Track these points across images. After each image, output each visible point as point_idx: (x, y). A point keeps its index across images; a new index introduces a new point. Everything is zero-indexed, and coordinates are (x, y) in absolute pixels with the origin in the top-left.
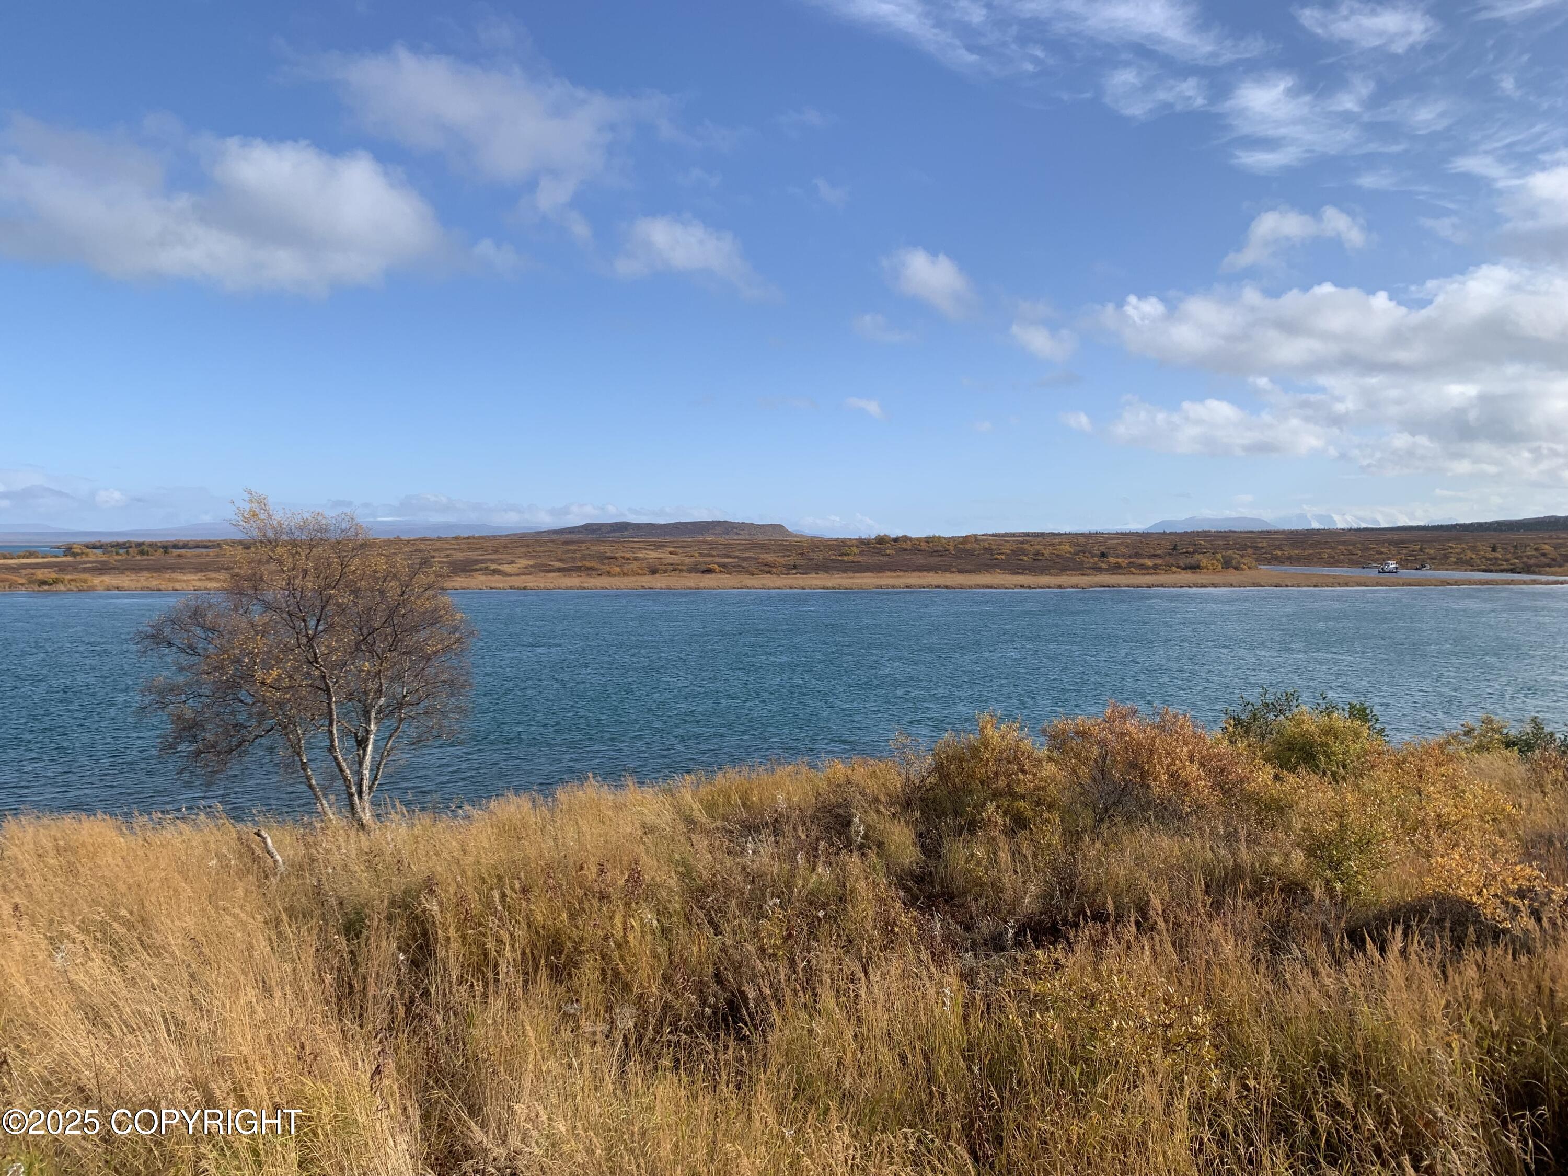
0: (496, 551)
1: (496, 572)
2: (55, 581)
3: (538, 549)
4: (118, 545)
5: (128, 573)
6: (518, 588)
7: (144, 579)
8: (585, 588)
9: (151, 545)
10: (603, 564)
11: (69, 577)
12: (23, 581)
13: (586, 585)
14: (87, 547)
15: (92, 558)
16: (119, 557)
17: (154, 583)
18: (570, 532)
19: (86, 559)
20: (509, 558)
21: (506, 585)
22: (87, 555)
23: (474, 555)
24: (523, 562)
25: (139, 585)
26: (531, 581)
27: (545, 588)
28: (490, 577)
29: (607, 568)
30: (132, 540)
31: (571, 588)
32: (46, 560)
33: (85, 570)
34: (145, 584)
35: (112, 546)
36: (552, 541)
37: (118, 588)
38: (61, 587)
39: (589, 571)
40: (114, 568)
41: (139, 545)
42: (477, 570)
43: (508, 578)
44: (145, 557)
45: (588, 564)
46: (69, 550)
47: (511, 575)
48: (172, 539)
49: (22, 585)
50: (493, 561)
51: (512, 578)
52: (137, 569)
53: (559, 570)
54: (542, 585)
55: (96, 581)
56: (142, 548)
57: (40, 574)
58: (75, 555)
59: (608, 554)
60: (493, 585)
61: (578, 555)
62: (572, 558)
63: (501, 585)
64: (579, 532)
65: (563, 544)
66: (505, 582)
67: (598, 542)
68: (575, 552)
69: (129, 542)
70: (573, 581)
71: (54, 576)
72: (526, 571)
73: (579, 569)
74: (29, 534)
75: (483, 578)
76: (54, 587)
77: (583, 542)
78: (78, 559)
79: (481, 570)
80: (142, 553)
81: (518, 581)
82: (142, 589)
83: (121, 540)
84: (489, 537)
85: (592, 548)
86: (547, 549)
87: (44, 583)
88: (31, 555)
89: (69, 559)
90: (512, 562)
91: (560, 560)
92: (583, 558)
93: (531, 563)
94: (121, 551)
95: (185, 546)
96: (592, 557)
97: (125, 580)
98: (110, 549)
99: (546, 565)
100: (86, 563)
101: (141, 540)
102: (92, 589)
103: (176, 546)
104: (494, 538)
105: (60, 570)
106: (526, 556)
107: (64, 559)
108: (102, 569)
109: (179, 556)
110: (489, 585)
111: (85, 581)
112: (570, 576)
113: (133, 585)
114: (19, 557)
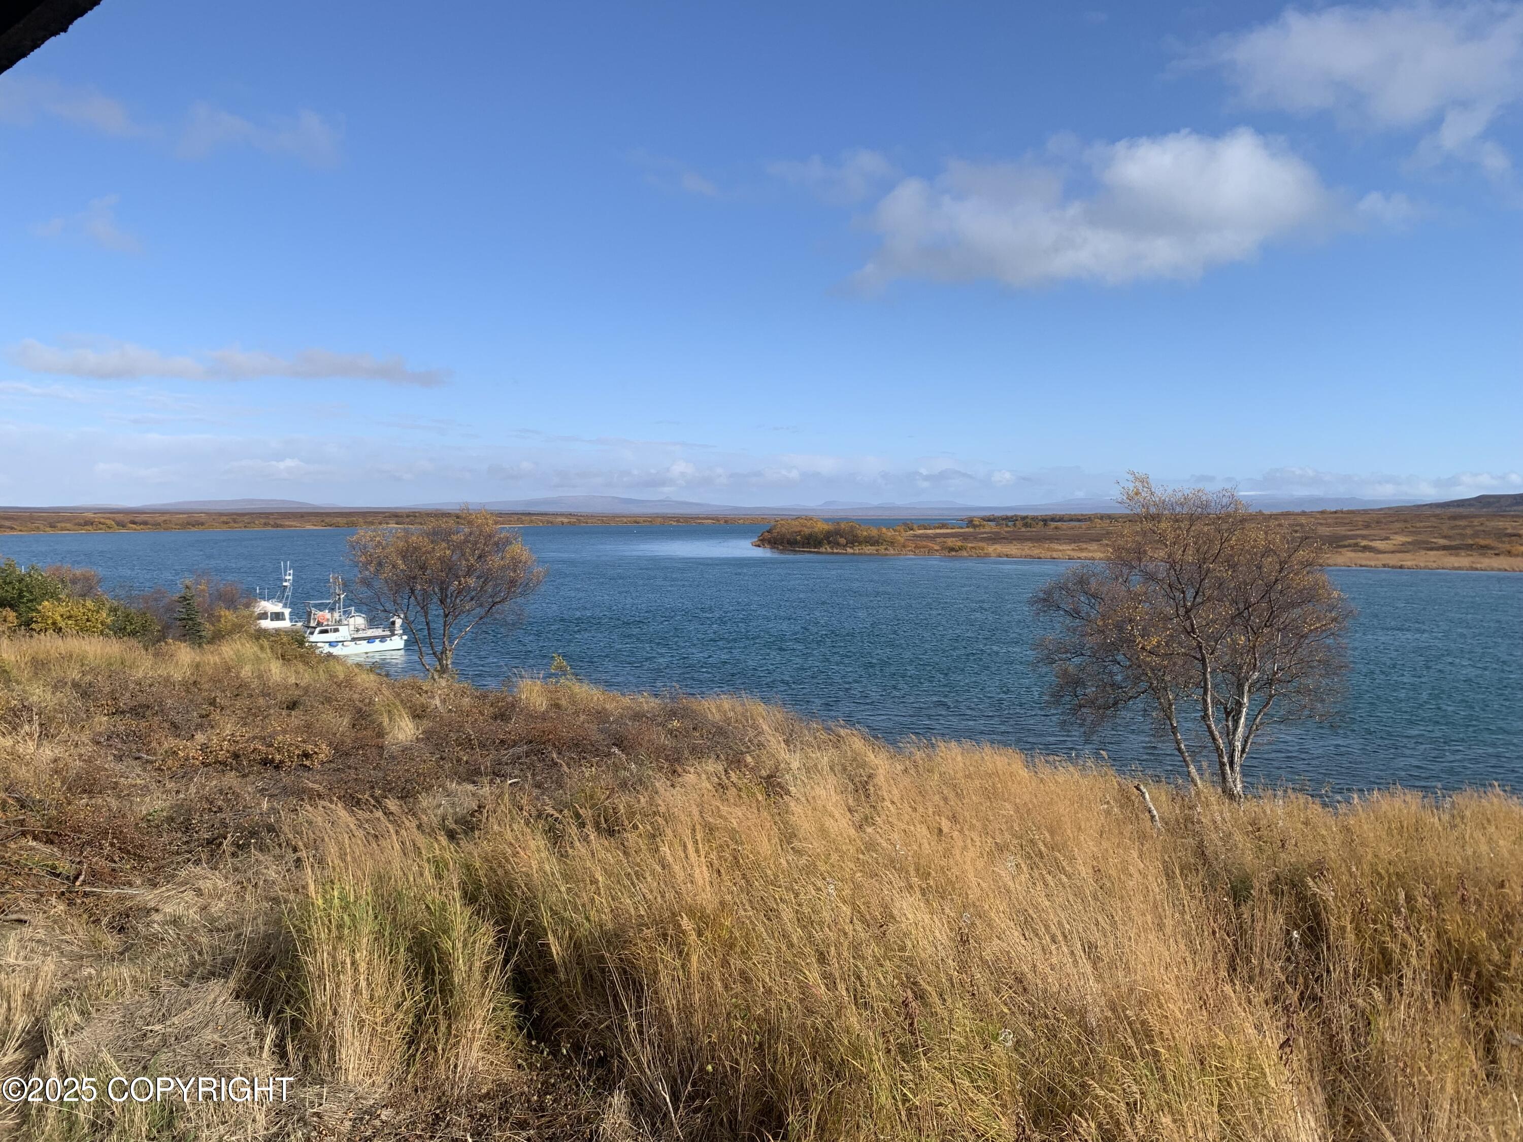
0: (1367, 526)
1: (1366, 548)
2: (961, 548)
3: (1418, 525)
4: (1007, 518)
5: (1014, 542)
6: (1393, 567)
7: (1027, 549)
8: (1477, 569)
9: (1034, 518)
10: (1504, 542)
11: (970, 545)
12: (937, 547)
13: (1479, 566)
14: (984, 520)
15: (987, 530)
16: (1008, 529)
17: (1036, 552)
18: (1458, 506)
19: (982, 530)
20: (1383, 533)
21: (1380, 563)
22: (984, 526)
23: (1342, 531)
24: (1400, 539)
25: (1024, 553)
26: (1408, 560)
27: (1426, 567)
28: (1360, 555)
29: (1507, 547)
30: (1018, 513)
31: (1459, 568)
32: (954, 531)
33: (983, 540)
34: (1029, 552)
35: (1003, 519)
36: (1435, 516)
37: (1007, 556)
38: (965, 554)
39: (1484, 549)
40: (1004, 538)
41: (1024, 518)
42: (1345, 546)
43: (1381, 556)
44: (1029, 529)
45: (1482, 542)
46: (970, 522)
47: (1385, 552)
48: (1050, 513)
49: (937, 551)
50: (1364, 537)
51: (1386, 555)
52: (1021, 539)
53: (1444, 548)
54: (1422, 565)
55: (991, 549)
56: (1027, 521)
57: (950, 542)
58: (975, 526)
59: (1509, 531)
60: (1364, 563)
61: (1469, 531)
62: (1460, 534)
63: (1373, 563)
64: (1471, 505)
65: (1449, 518)
66: (1378, 559)
67: (1495, 516)
68: (1465, 527)
69: (1016, 516)
70: (1463, 561)
71: (959, 544)
72: (1403, 549)
73: (1469, 547)
74: (943, 509)
75: (1352, 555)
76: (959, 553)
77: (1475, 516)
78: (977, 530)
79: (1349, 546)
80: (1026, 525)
81: (1393, 560)
82: (1025, 557)
83: (1010, 514)
84: (1359, 511)
85: (1487, 523)
86: (1429, 524)
87: (952, 549)
88: (943, 526)
89: (971, 530)
90: (1387, 539)
91: (1445, 537)
92: (1476, 535)
93: (1409, 539)
94: (1010, 524)
95: (1061, 519)
96: (1487, 534)
97: (1012, 549)
98: (1001, 522)
99: (1427, 542)
100: (983, 533)
101: (1024, 514)
102: (987, 555)
103: (1053, 519)
104: (1365, 512)
105: (964, 539)
106: (1401, 532)
107: (967, 530)
108: (995, 539)
109: (1056, 528)
110: (1359, 562)
111: (983, 549)
112: (1457, 555)
113: (1018, 553)
114: (935, 528)
